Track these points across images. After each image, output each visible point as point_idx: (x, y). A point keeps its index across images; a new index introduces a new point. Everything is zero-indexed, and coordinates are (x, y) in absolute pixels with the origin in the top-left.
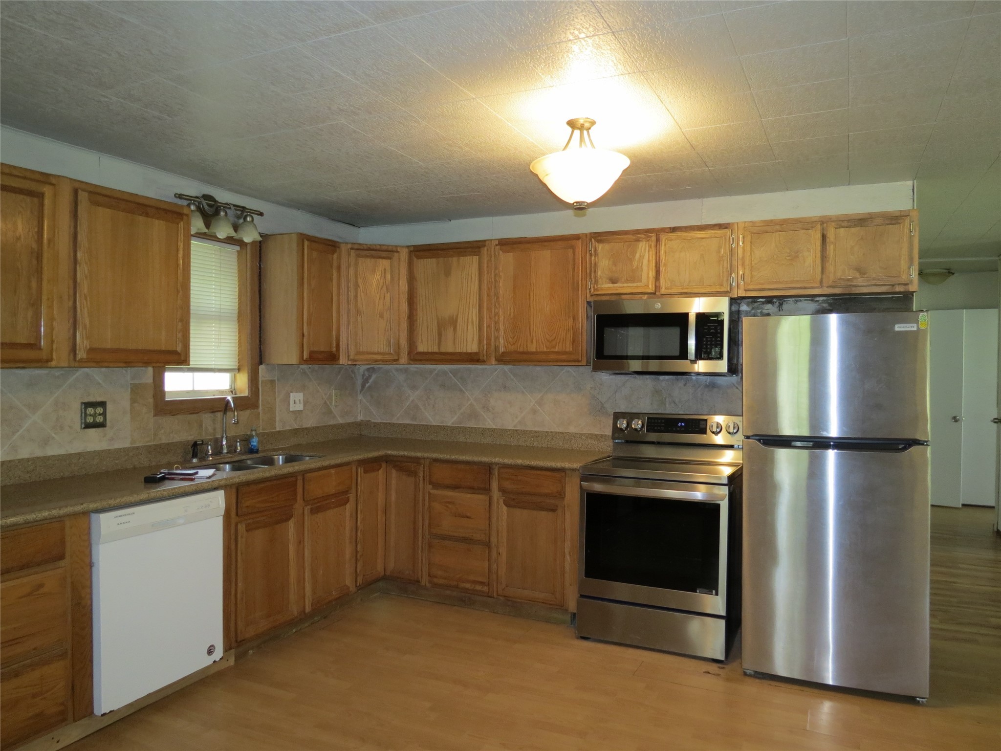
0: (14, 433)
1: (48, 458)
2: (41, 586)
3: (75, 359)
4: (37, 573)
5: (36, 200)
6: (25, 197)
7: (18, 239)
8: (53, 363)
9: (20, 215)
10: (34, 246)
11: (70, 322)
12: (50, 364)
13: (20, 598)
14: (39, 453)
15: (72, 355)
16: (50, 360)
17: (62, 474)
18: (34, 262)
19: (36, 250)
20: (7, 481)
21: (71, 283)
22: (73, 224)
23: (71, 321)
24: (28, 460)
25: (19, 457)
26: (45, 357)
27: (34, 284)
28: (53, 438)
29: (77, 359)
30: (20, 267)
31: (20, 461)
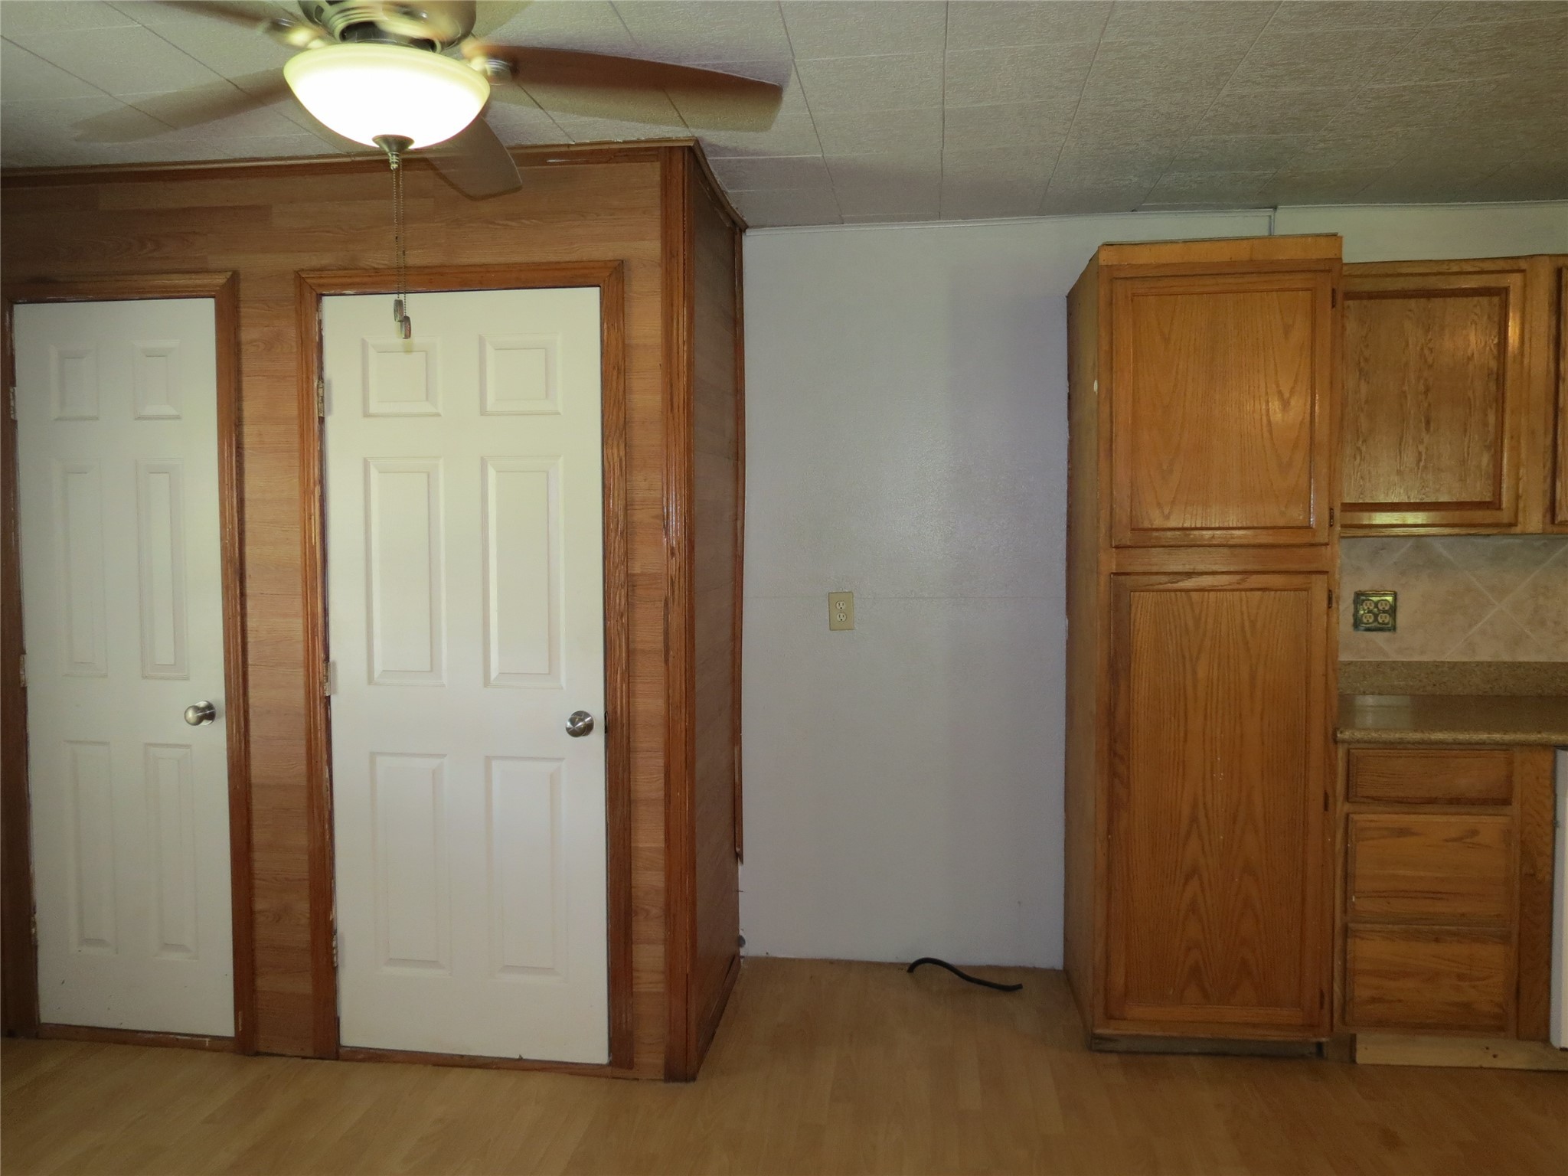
0: (1470, 626)
1: (1520, 665)
2: (1474, 833)
3: (1553, 521)
4: (1468, 814)
5: (1496, 300)
6: (1480, 299)
7: (1470, 358)
8: (1518, 529)
9: (1473, 326)
10: (1493, 364)
11: (1547, 468)
12: (1514, 530)
13: (1446, 841)
14: (1506, 657)
15: (1548, 516)
16: (1513, 524)
17: (1540, 691)
18: (1493, 387)
19: (1495, 369)
20: (1459, 689)
21: (1550, 409)
22: (1554, 323)
23: (1549, 464)
24: (1490, 664)
25: (1478, 659)
26: (1506, 520)
27: (1492, 419)
28: (1528, 637)
29: (1556, 522)
30: (1472, 397)
31: (1478, 664)
